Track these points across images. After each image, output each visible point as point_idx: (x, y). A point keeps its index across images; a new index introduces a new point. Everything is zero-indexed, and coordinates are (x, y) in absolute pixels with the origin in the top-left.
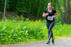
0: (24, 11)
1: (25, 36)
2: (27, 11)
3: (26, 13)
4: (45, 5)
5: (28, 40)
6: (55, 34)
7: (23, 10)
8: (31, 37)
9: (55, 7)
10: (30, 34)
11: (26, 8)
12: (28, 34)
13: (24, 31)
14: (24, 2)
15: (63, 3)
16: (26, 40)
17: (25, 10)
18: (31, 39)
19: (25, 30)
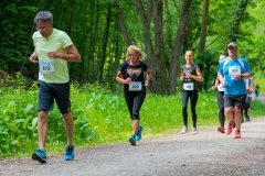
4: (89, 40)
13: (27, 120)
14: (24, 30)
15: (141, 32)
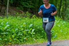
0: (30, 6)
1: (31, 35)
2: (34, 6)
3: (33, 8)
5: (35, 40)
6: (66, 32)
7: (30, 4)
8: (38, 37)
9: (66, 2)
10: (37, 33)
11: (33, 2)
12: (34, 33)
16: (32, 40)
17: (32, 5)
18: (38, 38)
19: (32, 29)
